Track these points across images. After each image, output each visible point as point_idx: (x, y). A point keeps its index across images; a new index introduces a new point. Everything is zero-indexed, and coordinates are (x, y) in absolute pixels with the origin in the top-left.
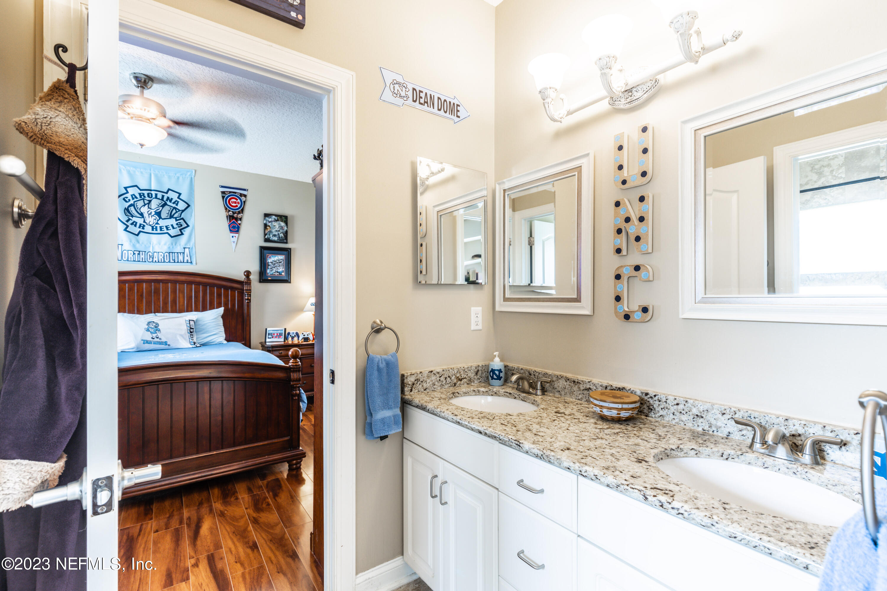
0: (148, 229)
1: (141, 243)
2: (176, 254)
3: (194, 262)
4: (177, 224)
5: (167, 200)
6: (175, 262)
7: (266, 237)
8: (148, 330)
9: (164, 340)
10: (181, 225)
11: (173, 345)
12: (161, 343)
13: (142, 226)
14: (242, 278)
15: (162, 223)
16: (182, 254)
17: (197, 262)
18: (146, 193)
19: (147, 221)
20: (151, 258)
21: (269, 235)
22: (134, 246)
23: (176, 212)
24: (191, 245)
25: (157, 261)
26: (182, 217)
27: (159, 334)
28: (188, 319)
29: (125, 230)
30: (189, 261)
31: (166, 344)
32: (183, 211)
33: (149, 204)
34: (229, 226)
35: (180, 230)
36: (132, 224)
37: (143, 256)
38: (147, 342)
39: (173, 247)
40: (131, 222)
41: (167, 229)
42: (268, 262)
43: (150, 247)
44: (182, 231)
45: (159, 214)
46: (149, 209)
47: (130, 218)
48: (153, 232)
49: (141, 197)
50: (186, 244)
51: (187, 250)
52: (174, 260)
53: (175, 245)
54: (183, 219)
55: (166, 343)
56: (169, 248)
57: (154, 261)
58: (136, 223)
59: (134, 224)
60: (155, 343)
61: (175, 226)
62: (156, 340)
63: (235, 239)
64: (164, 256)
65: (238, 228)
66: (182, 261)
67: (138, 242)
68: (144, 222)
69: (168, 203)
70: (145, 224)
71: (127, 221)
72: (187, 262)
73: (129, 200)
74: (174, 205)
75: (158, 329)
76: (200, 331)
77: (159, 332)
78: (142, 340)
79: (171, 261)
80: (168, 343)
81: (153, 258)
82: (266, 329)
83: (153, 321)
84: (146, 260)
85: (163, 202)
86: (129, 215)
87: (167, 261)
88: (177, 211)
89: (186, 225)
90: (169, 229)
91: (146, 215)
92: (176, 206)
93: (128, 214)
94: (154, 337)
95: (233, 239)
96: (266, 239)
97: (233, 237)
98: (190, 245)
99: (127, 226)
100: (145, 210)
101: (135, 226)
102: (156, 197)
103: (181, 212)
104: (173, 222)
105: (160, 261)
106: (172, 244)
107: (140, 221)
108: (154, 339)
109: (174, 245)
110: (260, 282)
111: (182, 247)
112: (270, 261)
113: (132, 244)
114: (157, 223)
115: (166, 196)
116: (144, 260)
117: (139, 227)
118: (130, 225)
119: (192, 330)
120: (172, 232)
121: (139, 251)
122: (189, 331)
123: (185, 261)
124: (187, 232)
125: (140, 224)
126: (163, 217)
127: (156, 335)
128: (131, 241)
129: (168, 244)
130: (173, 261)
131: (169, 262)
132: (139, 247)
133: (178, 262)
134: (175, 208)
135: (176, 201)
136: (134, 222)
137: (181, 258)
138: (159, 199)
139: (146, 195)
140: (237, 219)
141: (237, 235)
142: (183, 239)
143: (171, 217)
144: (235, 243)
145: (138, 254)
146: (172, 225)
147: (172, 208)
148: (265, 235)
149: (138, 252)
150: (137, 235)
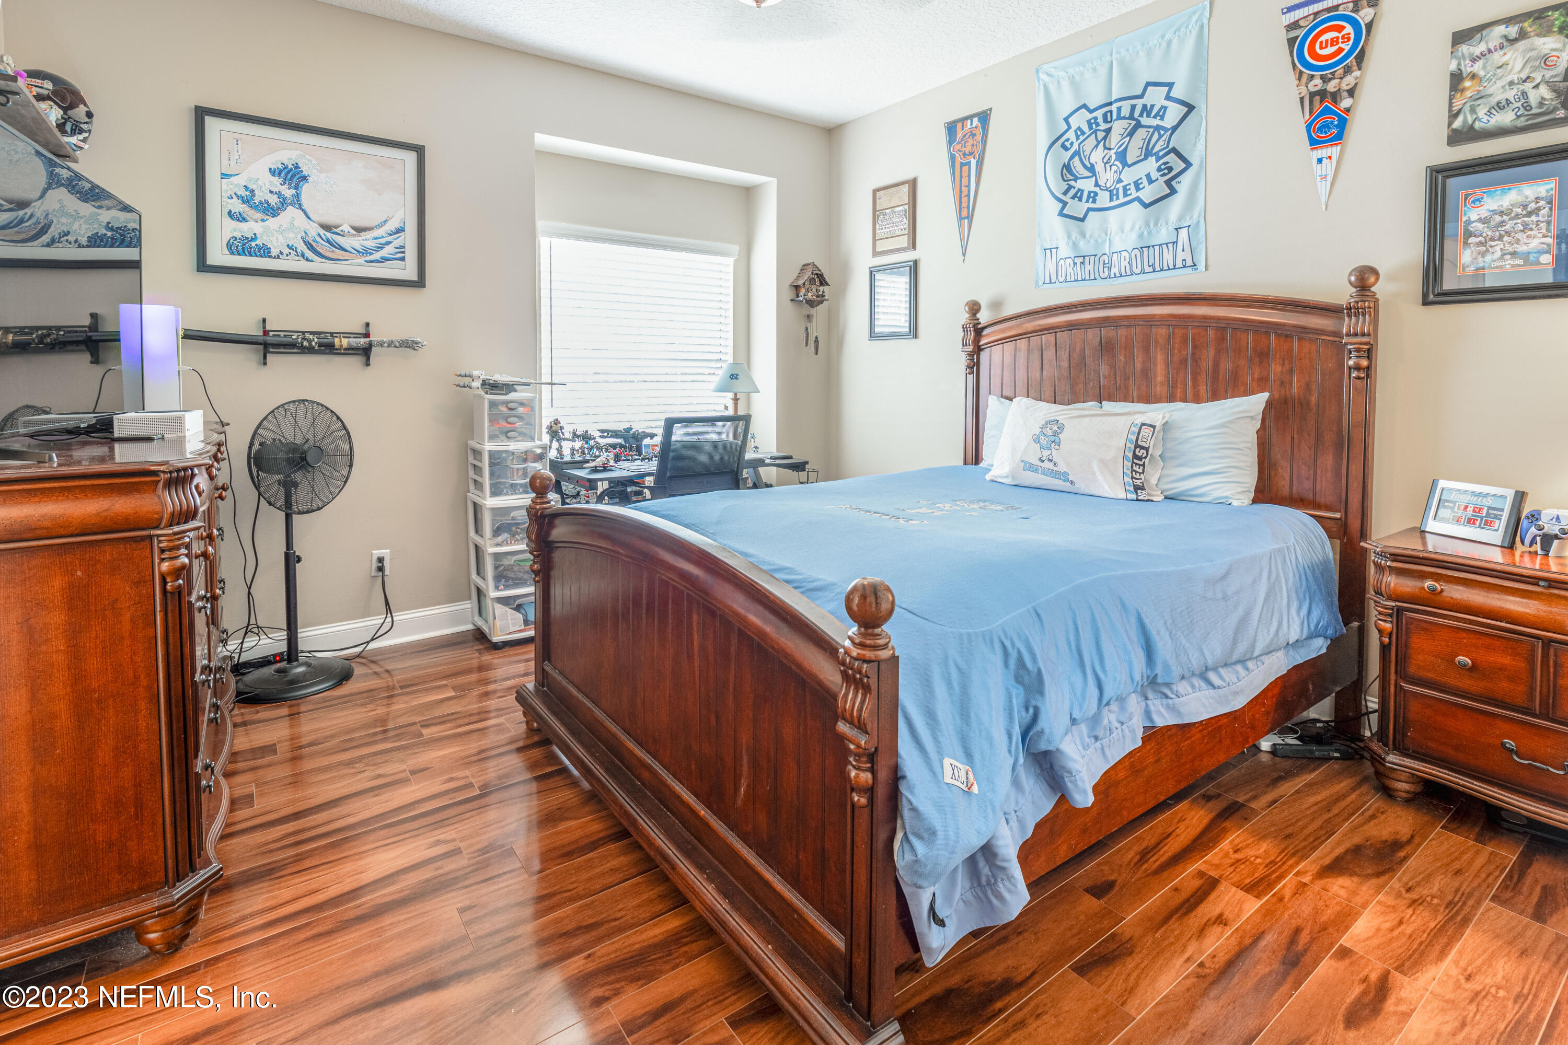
0: (1103, 199)
1: (1088, 236)
2: (1157, 248)
3: (1201, 266)
4: (1159, 170)
5: (1141, 115)
6: (1154, 271)
7: (1457, 124)
8: (1037, 440)
9: (1062, 468)
10: (1170, 169)
11: (1081, 486)
12: (1056, 475)
13: (1093, 197)
14: (1344, 294)
15: (1129, 176)
16: (1170, 246)
17: (1210, 262)
18: (1099, 114)
19: (1101, 183)
20: (1106, 269)
21: (1473, 110)
22: (1075, 246)
23: (1160, 136)
24: (1195, 216)
25: (1118, 275)
26: (1171, 147)
27: (1054, 452)
28: (1140, 419)
29: (1061, 214)
30: (1189, 263)
31: (1066, 480)
32: (1175, 129)
33: (1105, 138)
34: (1308, 128)
35: (1168, 183)
36: (1073, 198)
37: (1090, 268)
38: (1030, 467)
39: (1150, 233)
40: (1073, 192)
41: (1138, 189)
42: (1469, 222)
43: (1104, 242)
44: (1173, 183)
45: (1122, 156)
46: (1106, 151)
47: (1072, 183)
48: (1113, 204)
49: (1090, 128)
50: (1181, 218)
51: (1183, 233)
52: (1153, 266)
53: (1156, 224)
54: (1174, 151)
55: (1064, 476)
56: (1141, 236)
57: (1112, 275)
58: (1082, 191)
59: (1078, 196)
60: (1046, 472)
61: (1155, 175)
62: (1047, 465)
63: (1328, 167)
64: (1131, 259)
65: (1343, 124)
66: (1171, 267)
67: (1083, 235)
68: (1097, 185)
69: (1145, 121)
70: (1097, 189)
71: (1065, 193)
72: (1184, 267)
73: (1072, 144)
74: (1155, 122)
75: (1057, 441)
76: (1173, 458)
77: (1057, 447)
78: (1022, 461)
79: (1147, 269)
80: (1071, 478)
81: (1110, 269)
82: (1434, 483)
83: (1057, 418)
84: (1097, 276)
85: (1134, 123)
86: (1071, 178)
87: (1138, 271)
88: (1162, 132)
89: (1184, 166)
90: (1141, 186)
91: (1099, 168)
92: (1161, 123)
93: (1068, 175)
94: (1043, 459)
95: (1319, 170)
96: (1455, 131)
97: (1320, 161)
98: (1191, 218)
99: (1065, 204)
100: (1097, 157)
101: (1080, 199)
102: (1119, 118)
103: (1169, 133)
104: (1151, 165)
105: (1124, 274)
106: (1147, 224)
107: (1087, 185)
108: (1043, 461)
109: (1152, 226)
110: (1426, 302)
111: (1171, 228)
112: (1474, 216)
113: (1071, 243)
114: (1120, 181)
115: (1139, 103)
116: (1092, 277)
117: (1087, 201)
118: (1070, 201)
119: (1140, 453)
120: (1147, 195)
121: (1084, 257)
122: (1130, 455)
123: (1179, 264)
124: (1184, 184)
125: (1090, 192)
126: (1129, 162)
127: (1049, 452)
128: (1069, 237)
129: (1137, 227)
130: (1151, 269)
131: (1143, 272)
132: (1085, 247)
133: (1162, 270)
134: (1158, 128)
135: (1162, 107)
136: (1079, 190)
137: (1168, 257)
138: (1124, 118)
139: (1100, 120)
140: (1335, 97)
141: (1334, 151)
142: (1176, 203)
143: (1148, 154)
144: (1329, 179)
145: (1082, 263)
146: (1148, 176)
147: (1151, 130)
148: (1453, 116)
149: (1081, 259)
150: (1082, 220)
